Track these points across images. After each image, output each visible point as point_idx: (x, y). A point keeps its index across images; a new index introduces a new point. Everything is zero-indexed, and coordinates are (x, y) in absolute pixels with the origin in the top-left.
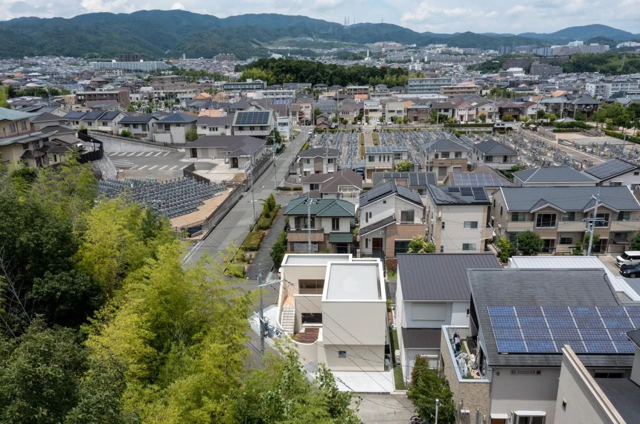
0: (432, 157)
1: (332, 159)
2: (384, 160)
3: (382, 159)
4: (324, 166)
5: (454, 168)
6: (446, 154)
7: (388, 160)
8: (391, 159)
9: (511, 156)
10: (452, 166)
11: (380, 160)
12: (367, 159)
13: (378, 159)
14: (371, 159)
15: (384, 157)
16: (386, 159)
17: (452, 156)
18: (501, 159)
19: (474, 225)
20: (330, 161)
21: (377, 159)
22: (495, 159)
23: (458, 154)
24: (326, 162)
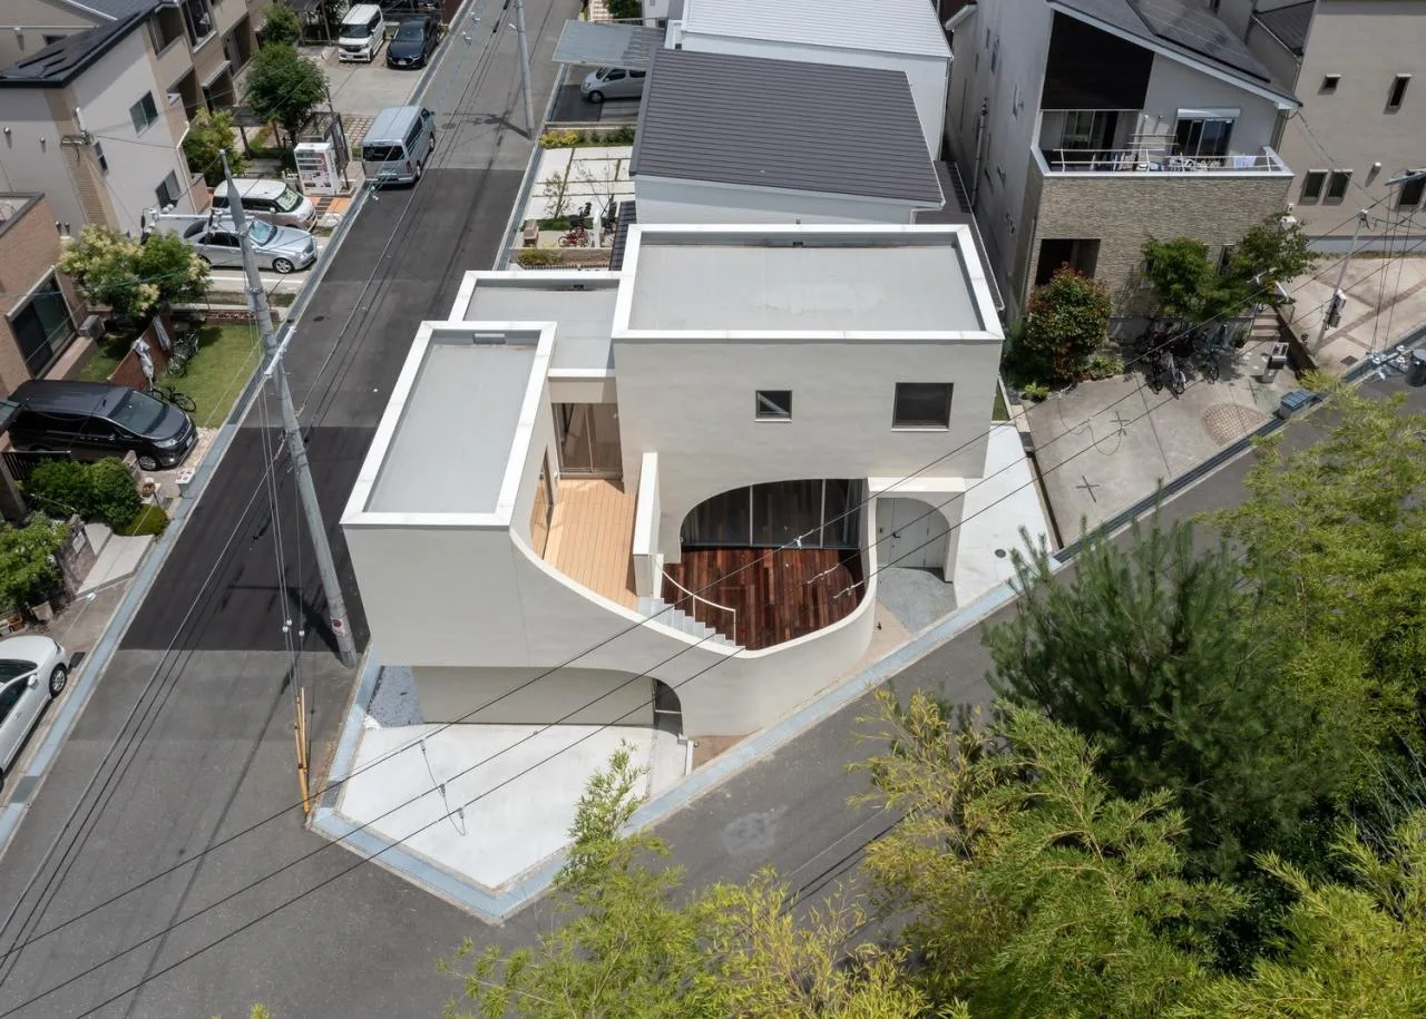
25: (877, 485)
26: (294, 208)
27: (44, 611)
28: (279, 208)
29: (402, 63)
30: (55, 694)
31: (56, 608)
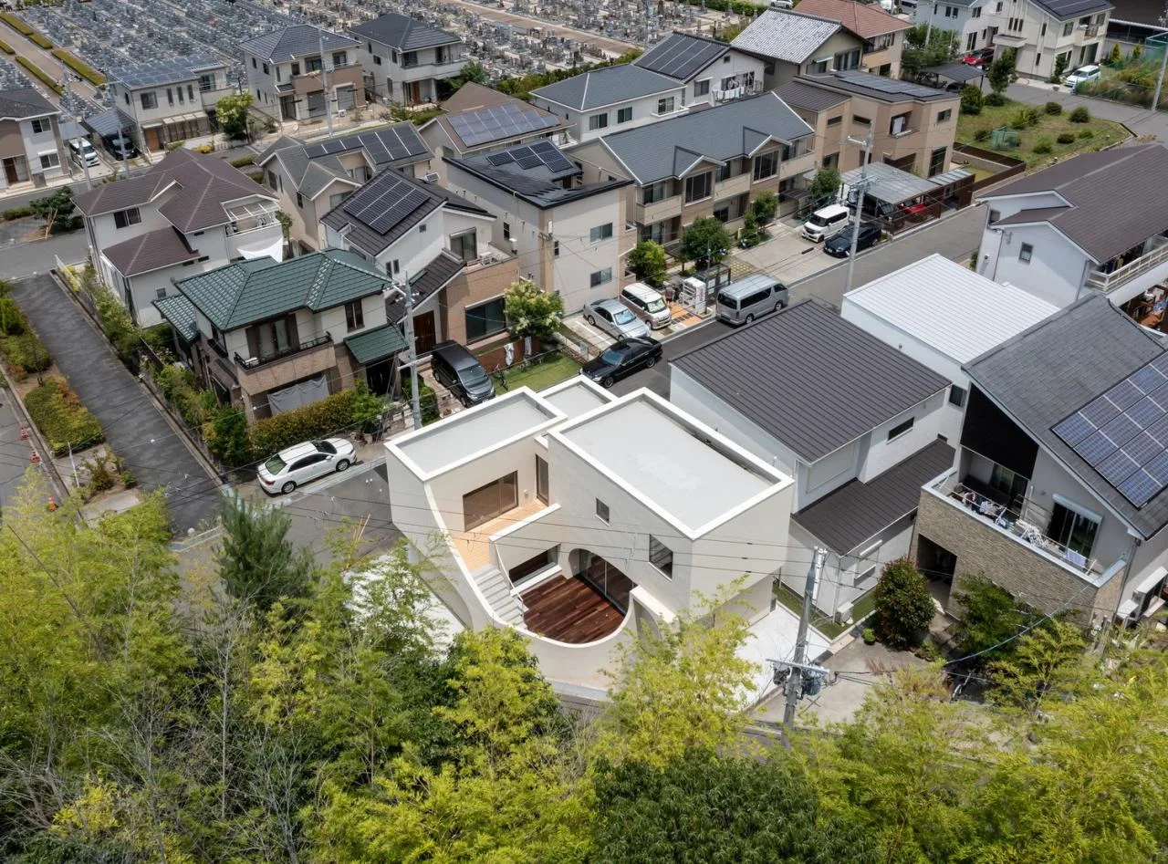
0: (286, 72)
1: (45, 120)
2: (181, 98)
3: (175, 97)
4: (27, 142)
5: (338, 89)
6: (314, 62)
7: (191, 96)
8: (196, 93)
9: (449, 46)
10: (335, 87)
11: (171, 100)
12: (138, 104)
13: (166, 99)
14: (147, 102)
15: (177, 92)
16: (186, 95)
17: (328, 64)
18: (433, 58)
19: (606, 231)
20: (37, 127)
21: (162, 100)
22: (420, 59)
23: (339, 57)
24: (27, 130)
25: (638, 593)
26: (654, 312)
27: (369, 438)
28: (647, 309)
29: (830, 251)
30: (338, 470)
31: (374, 440)
